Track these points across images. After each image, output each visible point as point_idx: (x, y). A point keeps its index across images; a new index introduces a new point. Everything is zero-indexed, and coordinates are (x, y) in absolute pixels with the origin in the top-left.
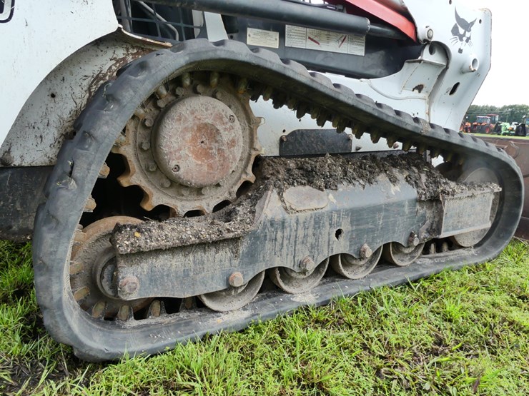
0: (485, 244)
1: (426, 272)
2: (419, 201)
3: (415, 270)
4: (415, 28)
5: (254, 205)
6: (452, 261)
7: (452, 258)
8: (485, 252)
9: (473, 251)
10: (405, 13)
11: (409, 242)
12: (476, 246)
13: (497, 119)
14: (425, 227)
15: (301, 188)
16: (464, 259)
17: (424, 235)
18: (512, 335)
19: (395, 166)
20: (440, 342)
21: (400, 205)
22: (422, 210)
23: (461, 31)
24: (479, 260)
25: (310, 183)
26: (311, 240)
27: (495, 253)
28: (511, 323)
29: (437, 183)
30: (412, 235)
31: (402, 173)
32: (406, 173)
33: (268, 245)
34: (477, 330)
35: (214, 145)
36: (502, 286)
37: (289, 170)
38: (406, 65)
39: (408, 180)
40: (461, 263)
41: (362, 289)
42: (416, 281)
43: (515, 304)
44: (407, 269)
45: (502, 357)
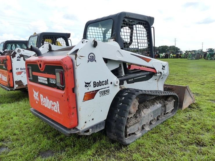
0: (173, 112)
1: (165, 120)
2: (162, 107)
3: (163, 120)
4: (156, 71)
5: (139, 114)
6: (168, 117)
7: (168, 116)
8: (173, 113)
9: (171, 114)
10: (154, 69)
11: (161, 115)
12: (171, 112)
13: (158, 52)
14: (163, 111)
15: (145, 109)
16: (170, 116)
17: (163, 113)
18: (182, 130)
19: (156, 100)
20: (172, 133)
21: (159, 108)
22: (162, 108)
23: (163, 68)
24: (172, 115)
25: (146, 108)
26: (148, 118)
27: (175, 113)
28: (182, 128)
29: (164, 102)
30: (161, 113)
31: (158, 101)
32: (159, 101)
33: (143, 121)
34: (177, 130)
35: (135, 106)
36: (178, 121)
37: (143, 107)
38: (153, 76)
39: (159, 102)
40: (170, 117)
41: (156, 126)
42: (163, 122)
43: (181, 124)
44: (161, 120)
45: (182, 133)
